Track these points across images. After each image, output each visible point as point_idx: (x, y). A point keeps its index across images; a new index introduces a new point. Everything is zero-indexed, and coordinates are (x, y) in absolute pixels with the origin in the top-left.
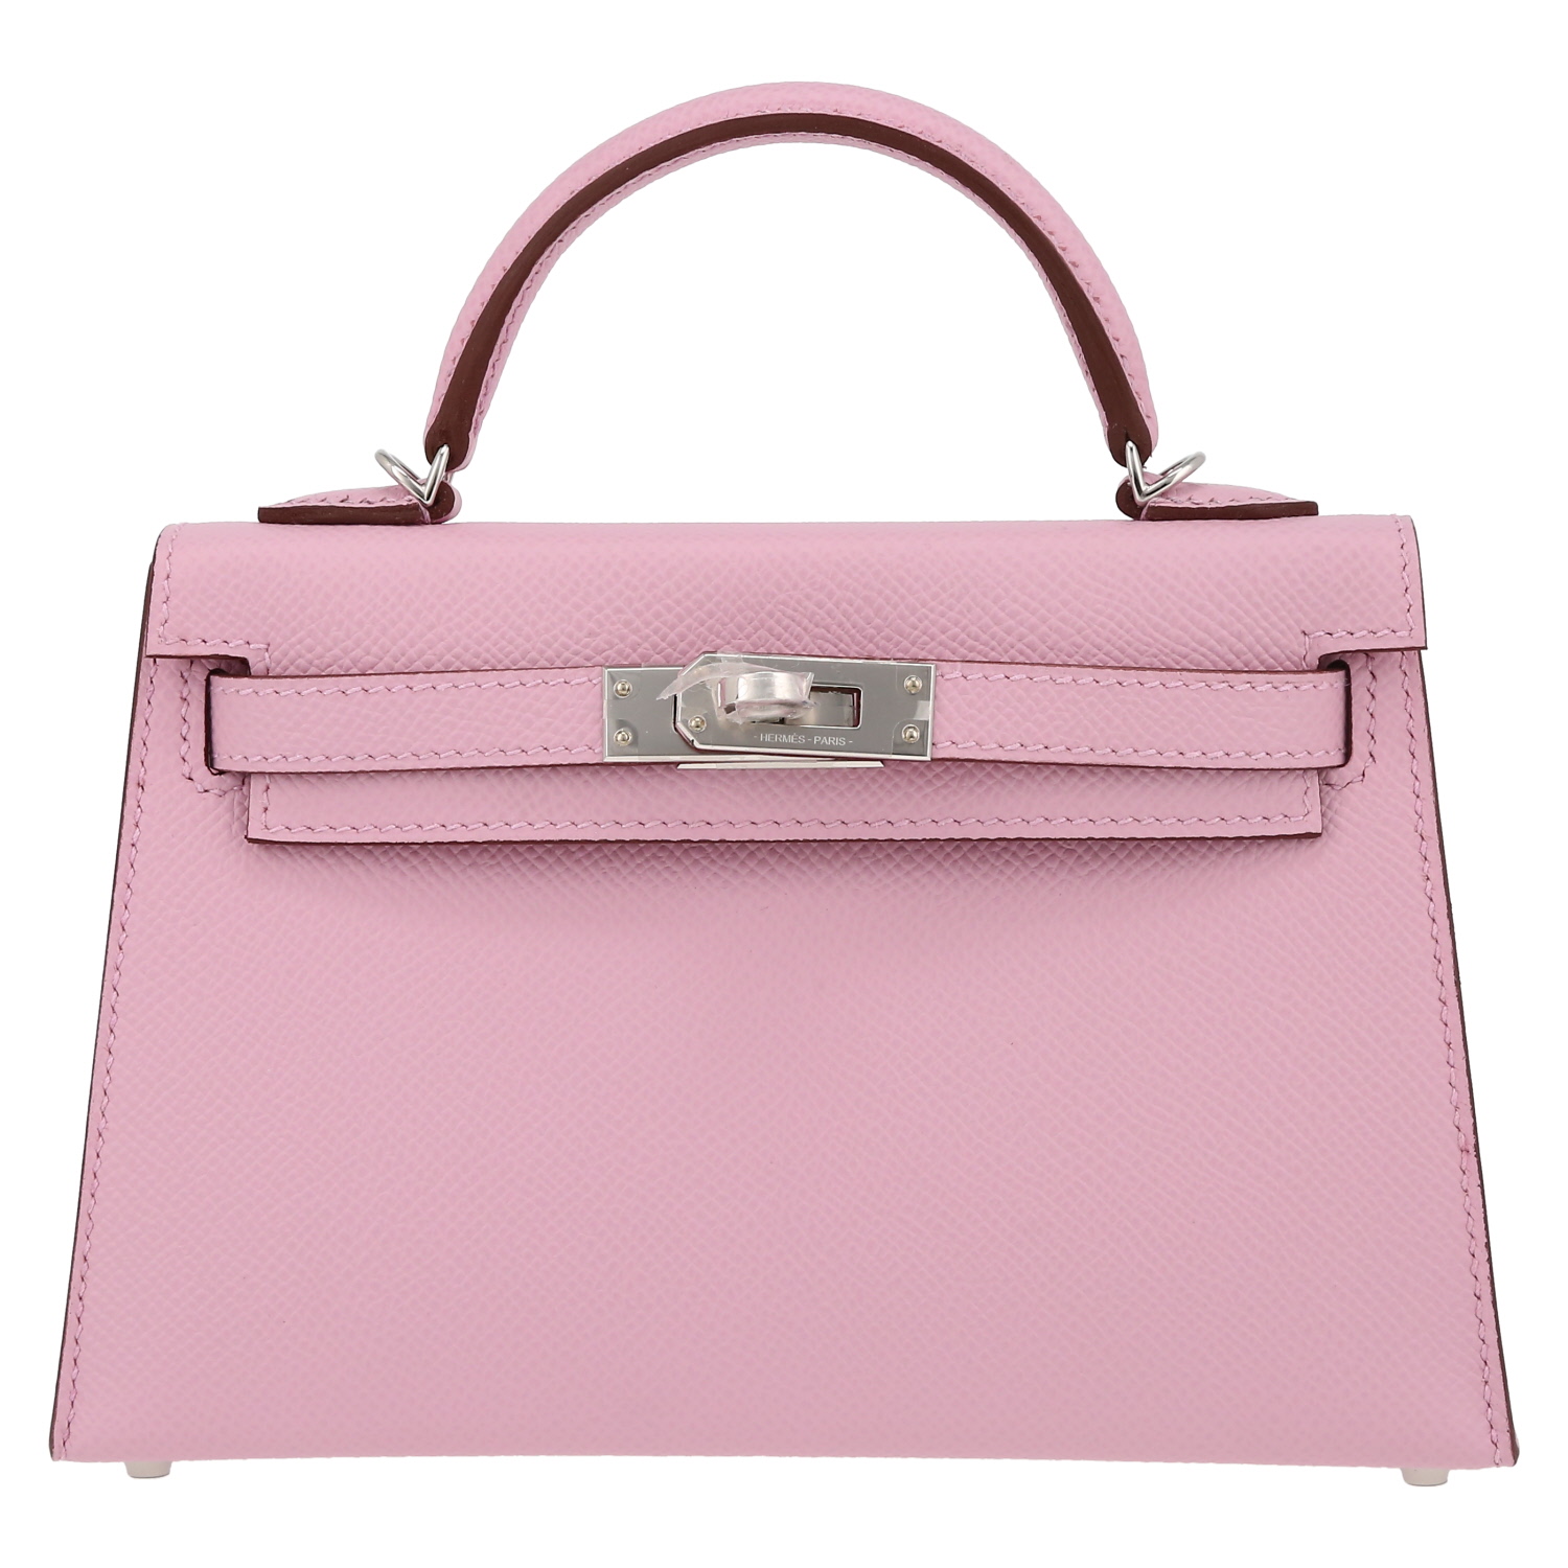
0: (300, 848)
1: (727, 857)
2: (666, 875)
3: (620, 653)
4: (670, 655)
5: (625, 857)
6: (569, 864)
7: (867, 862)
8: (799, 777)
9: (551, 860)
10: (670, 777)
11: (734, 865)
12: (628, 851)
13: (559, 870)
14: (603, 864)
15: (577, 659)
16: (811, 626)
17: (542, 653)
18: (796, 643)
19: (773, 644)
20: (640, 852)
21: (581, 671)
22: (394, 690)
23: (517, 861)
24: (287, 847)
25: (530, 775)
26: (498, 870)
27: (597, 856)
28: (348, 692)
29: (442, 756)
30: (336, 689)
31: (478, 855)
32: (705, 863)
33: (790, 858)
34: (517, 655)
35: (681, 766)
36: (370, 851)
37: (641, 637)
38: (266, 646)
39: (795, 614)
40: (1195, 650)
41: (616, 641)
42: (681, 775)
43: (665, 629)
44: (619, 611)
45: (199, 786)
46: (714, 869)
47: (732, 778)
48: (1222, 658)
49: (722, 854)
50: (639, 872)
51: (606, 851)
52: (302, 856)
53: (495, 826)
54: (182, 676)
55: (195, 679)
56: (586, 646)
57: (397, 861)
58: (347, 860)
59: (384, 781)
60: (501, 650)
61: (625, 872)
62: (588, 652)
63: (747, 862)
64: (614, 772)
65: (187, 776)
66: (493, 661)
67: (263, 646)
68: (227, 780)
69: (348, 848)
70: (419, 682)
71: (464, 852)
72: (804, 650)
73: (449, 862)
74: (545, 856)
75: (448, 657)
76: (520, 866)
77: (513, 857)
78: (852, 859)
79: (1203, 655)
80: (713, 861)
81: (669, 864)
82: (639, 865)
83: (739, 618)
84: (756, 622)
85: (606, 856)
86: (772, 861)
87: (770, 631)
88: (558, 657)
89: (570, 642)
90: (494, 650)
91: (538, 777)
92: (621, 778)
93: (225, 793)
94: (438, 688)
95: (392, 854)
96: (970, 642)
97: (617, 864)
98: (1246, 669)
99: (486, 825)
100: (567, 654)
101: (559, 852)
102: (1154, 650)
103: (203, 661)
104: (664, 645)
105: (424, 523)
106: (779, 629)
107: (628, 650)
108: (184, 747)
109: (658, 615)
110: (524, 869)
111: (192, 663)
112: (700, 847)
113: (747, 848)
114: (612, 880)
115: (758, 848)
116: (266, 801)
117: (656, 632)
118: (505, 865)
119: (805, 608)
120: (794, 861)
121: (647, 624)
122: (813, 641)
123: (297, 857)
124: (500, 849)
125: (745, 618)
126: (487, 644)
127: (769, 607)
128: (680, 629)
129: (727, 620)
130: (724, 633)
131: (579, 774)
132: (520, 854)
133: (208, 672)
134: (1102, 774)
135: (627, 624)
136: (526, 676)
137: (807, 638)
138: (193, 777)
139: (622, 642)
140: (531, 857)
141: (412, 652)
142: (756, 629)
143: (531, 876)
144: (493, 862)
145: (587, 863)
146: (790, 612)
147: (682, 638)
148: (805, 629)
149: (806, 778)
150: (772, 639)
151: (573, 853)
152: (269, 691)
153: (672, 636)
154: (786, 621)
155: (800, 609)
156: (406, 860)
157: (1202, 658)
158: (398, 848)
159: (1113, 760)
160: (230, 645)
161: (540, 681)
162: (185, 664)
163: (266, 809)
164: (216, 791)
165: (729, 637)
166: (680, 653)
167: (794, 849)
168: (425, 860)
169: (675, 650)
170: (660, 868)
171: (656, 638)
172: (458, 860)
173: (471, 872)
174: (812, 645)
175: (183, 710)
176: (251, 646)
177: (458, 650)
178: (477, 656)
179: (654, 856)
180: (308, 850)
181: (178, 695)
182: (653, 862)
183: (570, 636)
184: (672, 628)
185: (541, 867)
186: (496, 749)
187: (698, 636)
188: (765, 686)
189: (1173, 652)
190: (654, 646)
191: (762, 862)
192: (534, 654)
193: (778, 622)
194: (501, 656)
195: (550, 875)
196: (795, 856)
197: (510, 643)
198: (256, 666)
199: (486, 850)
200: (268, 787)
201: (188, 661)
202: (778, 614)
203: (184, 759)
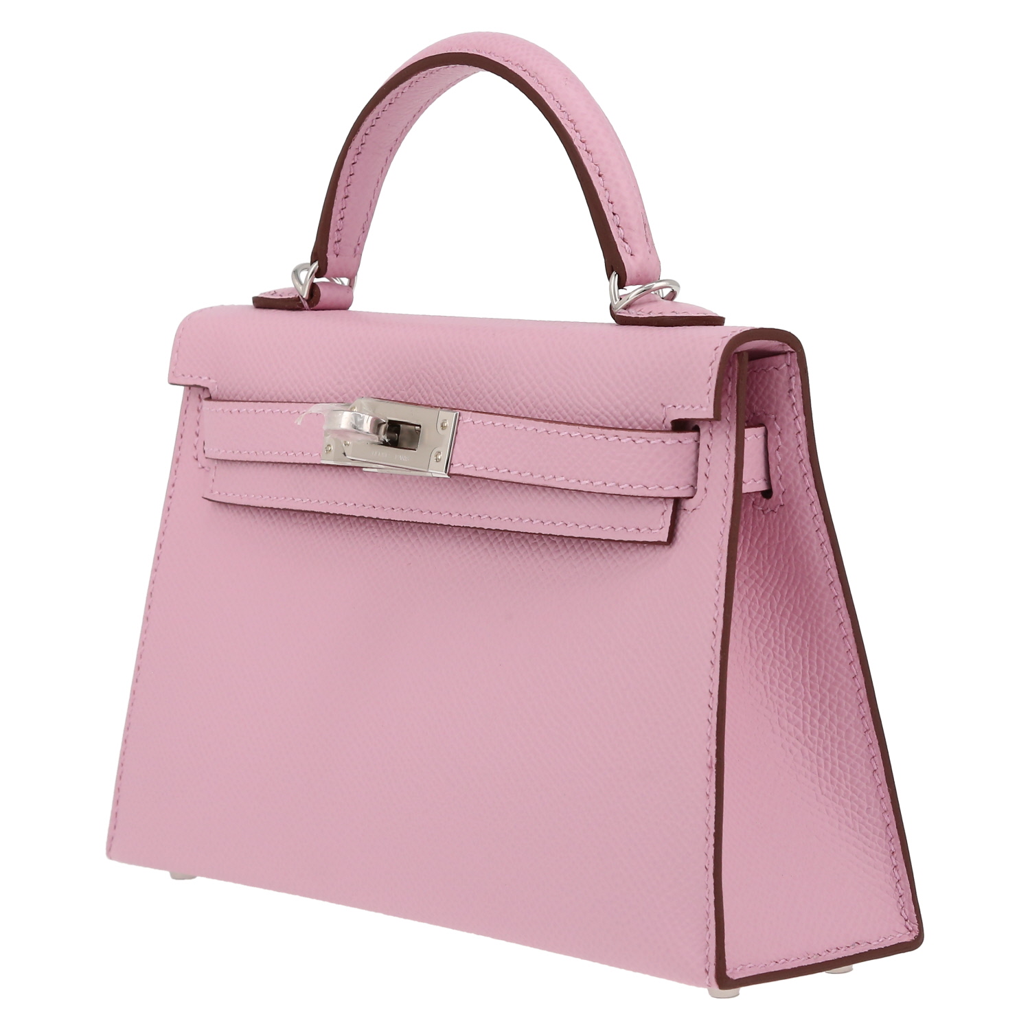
0: (233, 506)
7: (459, 539)
10: (360, 475)
35: (364, 469)
40: (603, 413)
45: (199, 464)
48: (617, 419)
59: (251, 467)
65: (196, 458)
67: (215, 381)
78: (453, 536)
79: (607, 416)
81: (375, 531)
87: (416, 386)
96: (500, 400)
98: (630, 428)
102: (581, 412)
105: (305, 310)
106: (421, 386)
108: (196, 440)
111: (190, 389)
113: (410, 525)
116: (213, 475)
127: (418, 371)
131: (323, 470)
133: (198, 395)
134: (549, 492)
138: (198, 458)
144: (304, 523)
155: (431, 373)
157: (606, 418)
159: (541, 482)
160: (202, 379)
163: (213, 481)
176: (210, 380)
189: (591, 413)
198: (213, 393)
200: (216, 467)
201: (188, 388)
202: (421, 376)
203: (195, 447)
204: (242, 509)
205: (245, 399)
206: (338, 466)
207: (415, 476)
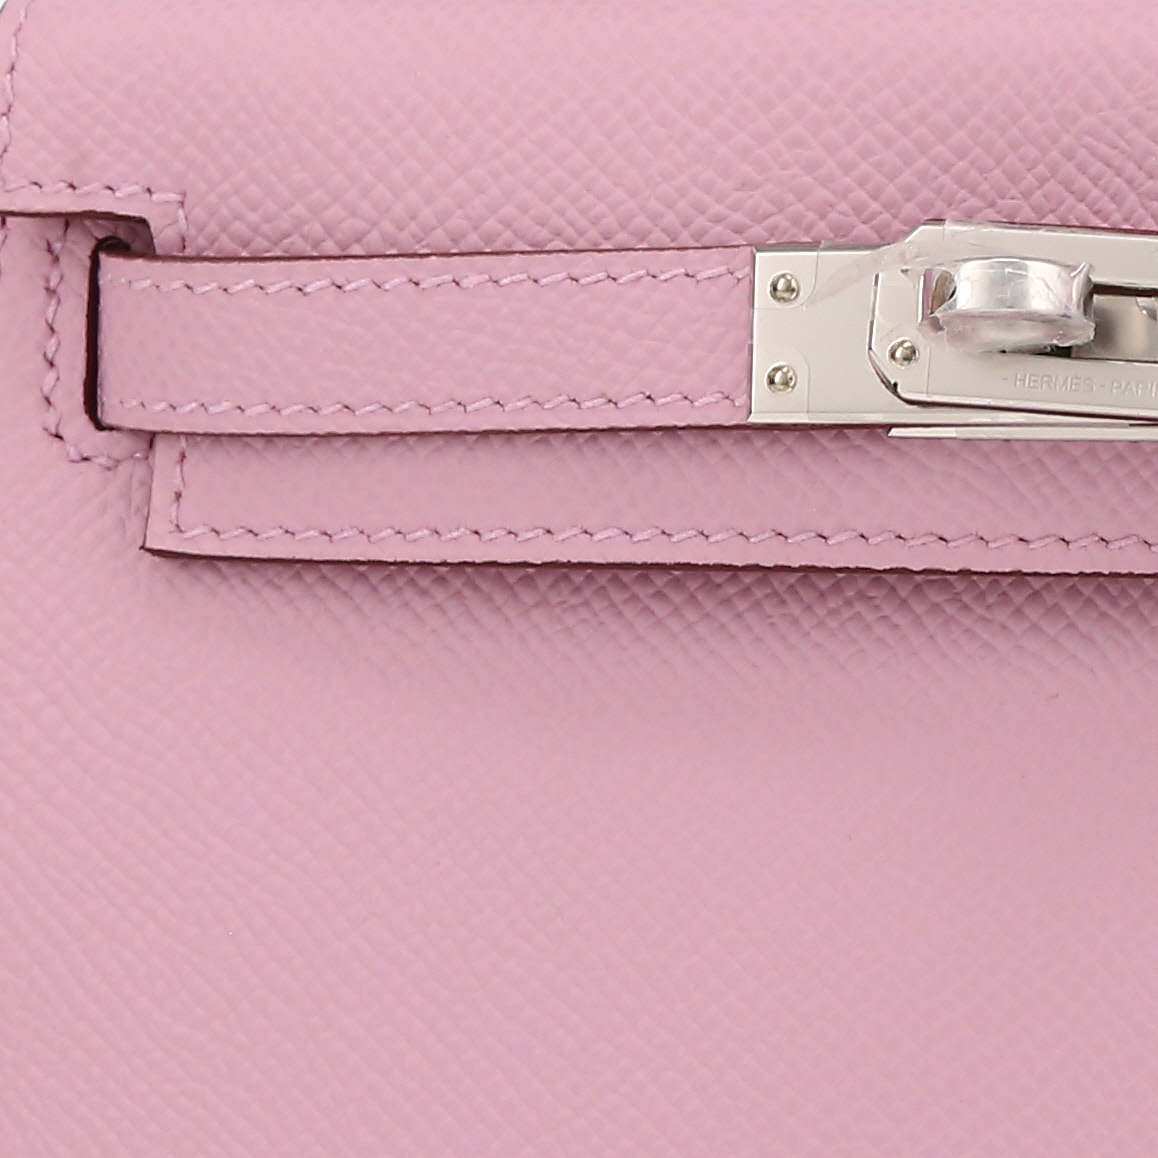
0: (242, 568)
1: (991, 599)
2: (880, 630)
3: (796, 221)
4: (888, 226)
5: (808, 596)
6: (709, 605)
8: (1105, 456)
9: (677, 598)
10: (876, 451)
11: (1002, 615)
12: (814, 586)
13: (691, 615)
14: (769, 608)
15: (718, 231)
16: (1141, 176)
17: (655, 218)
18: (1113, 206)
19: (1071, 209)
20: (837, 587)
21: (715, 255)
22: (387, 286)
23: (618, 597)
24: (220, 564)
25: (627, 442)
26: (583, 613)
27: (759, 593)
28: (308, 290)
29: (469, 408)
30: (287, 283)
31: (551, 586)
32: (950, 609)
33: (1104, 605)
34: (610, 221)
35: (894, 432)
36: (362, 575)
37: (834, 193)
38: (178, 198)
39: (1114, 152)
41: (790, 197)
42: (897, 448)
43: (879, 178)
44: (797, 142)
45: (72, 450)
46: (966, 621)
47: (986, 456)
49: (982, 595)
50: (833, 623)
51: (776, 584)
52: (244, 581)
53: (564, 536)
54: (50, 250)
55: (71, 253)
56: (736, 207)
57: (409, 593)
58: (321, 590)
60: (584, 212)
61: (807, 623)
62: (738, 217)
63: (1027, 610)
64: (776, 441)
65: (53, 431)
66: (569, 232)
67: (174, 197)
68: (120, 445)
69: (324, 569)
70: (432, 271)
71: (527, 581)
72: (1126, 220)
73: (500, 597)
74: (668, 591)
75: (491, 224)
76: (622, 607)
77: (612, 591)
80: (966, 608)
81: (887, 611)
82: (833, 612)
83: (1012, 159)
84: (1041, 168)
85: (776, 593)
86: (1071, 609)
87: (1067, 184)
88: (685, 226)
89: (707, 199)
90: (572, 213)
91: (641, 444)
92: (789, 450)
93: (118, 462)
94: (465, 283)
95: (401, 581)
97: (795, 609)
99: (549, 532)
100: (700, 221)
101: (693, 585)
103: (88, 223)
104: (875, 206)
106: (1083, 182)
107: (811, 216)
108: (51, 376)
109: (866, 152)
110: (629, 612)
111: (67, 225)
112: (946, 581)
114: (783, 638)
115: (1048, 585)
116: (178, 481)
117: (862, 183)
118: (598, 605)
119: (1130, 143)
120: (1111, 612)
121: (847, 167)
122: (1143, 205)
123: (235, 581)
124: (589, 578)
125: (1022, 159)
126: (560, 200)
127: (1066, 139)
128: (907, 177)
129: (990, 162)
130: (985, 186)
132: (624, 586)
133: (93, 243)
135: (811, 167)
136: (619, 263)
137: (1132, 199)
138: (62, 432)
139: (800, 200)
140: (643, 592)
141: (427, 214)
142: (1042, 181)
143: (641, 624)
144: (575, 600)
145: (742, 605)
146: (1103, 149)
147: (909, 194)
148: (1130, 182)
149: (1119, 457)
150: (1071, 200)
151: (719, 586)
152: (177, 284)
153: (891, 191)
154: (1097, 167)
155: (1123, 144)
156: (424, 593)
158: (412, 571)
160: (118, 194)
161: (601, 275)
162: (54, 231)
163: (178, 496)
164: (103, 460)
165: (992, 195)
166: (905, 222)
167: (1111, 589)
168: (459, 593)
169: (895, 217)
170: (870, 617)
171: (860, 194)
172: (515, 596)
173: (538, 615)
174: (1141, 211)
175: (51, 310)
176: (155, 197)
177: (508, 210)
178: (542, 222)
179: (862, 597)
180: (254, 570)
181: (42, 283)
182: (859, 607)
183: (708, 189)
184: (892, 176)
185: (660, 610)
186: (563, 398)
187: (938, 191)
188: (1006, 282)
190: (858, 209)
191: (1055, 611)
192: (641, 221)
193: (1082, 168)
194: (583, 223)
195: (675, 625)
196: (1113, 601)
197: (600, 198)
198: (164, 235)
199: (566, 577)
200: (183, 456)
201: (61, 222)
202: (1083, 153)
203: (47, 400)
204: (288, 573)
205: (330, 247)
206: (814, 427)
207: (1110, 442)
